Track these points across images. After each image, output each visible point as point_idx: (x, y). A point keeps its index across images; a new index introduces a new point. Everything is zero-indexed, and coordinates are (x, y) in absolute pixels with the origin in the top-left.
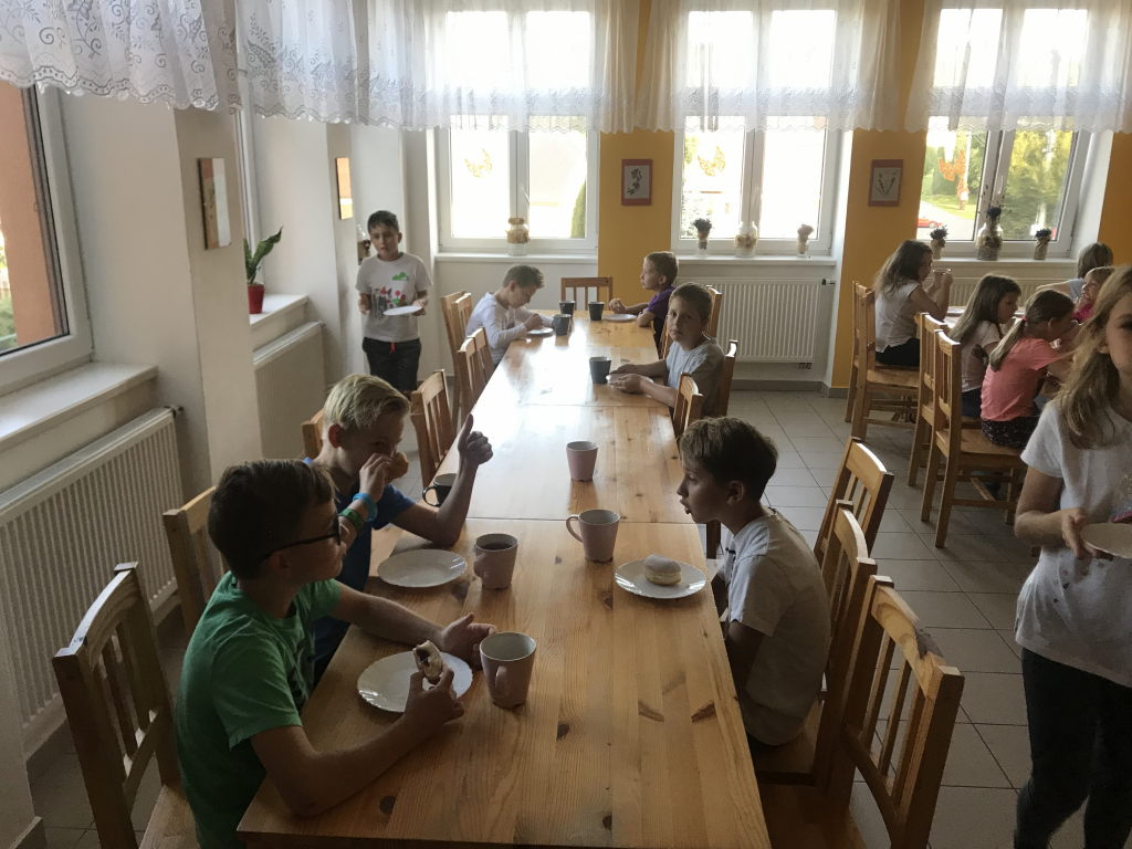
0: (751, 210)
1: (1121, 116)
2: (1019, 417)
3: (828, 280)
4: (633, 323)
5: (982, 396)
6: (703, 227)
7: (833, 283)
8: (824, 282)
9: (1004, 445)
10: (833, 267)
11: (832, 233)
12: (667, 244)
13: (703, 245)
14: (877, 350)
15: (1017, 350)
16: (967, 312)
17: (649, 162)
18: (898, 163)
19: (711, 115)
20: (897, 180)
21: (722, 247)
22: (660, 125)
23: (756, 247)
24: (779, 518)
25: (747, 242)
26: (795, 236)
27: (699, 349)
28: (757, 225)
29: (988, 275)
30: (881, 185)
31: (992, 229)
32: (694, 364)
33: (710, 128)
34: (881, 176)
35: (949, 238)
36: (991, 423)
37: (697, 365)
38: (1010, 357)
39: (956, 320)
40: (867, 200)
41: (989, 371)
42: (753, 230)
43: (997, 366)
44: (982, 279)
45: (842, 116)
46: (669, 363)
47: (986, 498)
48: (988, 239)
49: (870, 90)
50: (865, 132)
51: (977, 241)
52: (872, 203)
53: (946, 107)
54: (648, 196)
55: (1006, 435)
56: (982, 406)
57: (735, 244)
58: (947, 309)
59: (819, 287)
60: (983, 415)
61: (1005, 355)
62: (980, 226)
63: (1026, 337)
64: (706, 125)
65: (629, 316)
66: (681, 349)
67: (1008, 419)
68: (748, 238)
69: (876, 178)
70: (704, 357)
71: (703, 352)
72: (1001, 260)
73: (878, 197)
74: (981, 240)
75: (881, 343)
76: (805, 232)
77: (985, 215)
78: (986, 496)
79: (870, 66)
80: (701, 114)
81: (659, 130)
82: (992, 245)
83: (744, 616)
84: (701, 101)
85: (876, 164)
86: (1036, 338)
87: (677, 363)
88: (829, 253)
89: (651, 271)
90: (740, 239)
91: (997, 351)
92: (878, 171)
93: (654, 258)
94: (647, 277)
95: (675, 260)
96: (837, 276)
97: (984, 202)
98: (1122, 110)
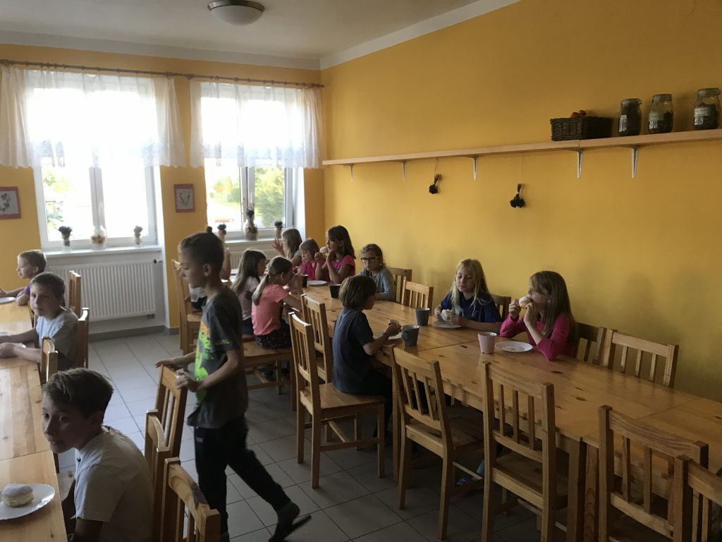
0: (98, 220)
1: (305, 159)
2: (274, 331)
3: (158, 260)
4: (13, 304)
5: (253, 322)
6: (66, 232)
7: (161, 262)
8: (155, 261)
9: (268, 348)
10: (160, 252)
11: (156, 230)
12: (39, 245)
13: (67, 243)
14: (192, 300)
15: (266, 292)
16: (240, 272)
17: (15, 189)
18: (190, 186)
19: (59, 157)
20: (191, 197)
21: (81, 244)
22: (20, 163)
23: (105, 243)
24: (112, 433)
25: (98, 240)
26: (132, 234)
27: (59, 318)
28: (104, 227)
29: (248, 249)
30: (182, 199)
31: (251, 223)
32: (54, 329)
33: (60, 165)
34: (181, 194)
35: (227, 229)
36: (259, 336)
37: (57, 330)
38: (263, 296)
39: (235, 277)
40: (175, 210)
41: (254, 306)
42: (102, 231)
43: (257, 303)
44: (245, 252)
45: (151, 158)
46: (38, 330)
47: (264, 382)
48: (249, 228)
49: (166, 143)
50: (167, 168)
51: (244, 230)
52: (178, 211)
53: (213, 153)
54: (17, 213)
55: (269, 342)
56: (254, 327)
57: (91, 242)
58: (230, 271)
59: (152, 265)
60: (255, 332)
61: (260, 295)
62: (245, 221)
63: (271, 284)
64: (56, 163)
65: (11, 299)
66: (45, 319)
67: (268, 332)
68: (99, 237)
69: (178, 195)
70: (62, 323)
71: (61, 320)
72: (259, 240)
73: (181, 207)
74: (246, 229)
75: (195, 296)
76: (138, 231)
77: (246, 215)
78: (264, 381)
79: (163, 128)
80: (51, 156)
81: (19, 167)
82: (253, 231)
83: (85, 514)
84: (50, 148)
85: (177, 187)
86: (275, 284)
87: (43, 330)
88: (156, 242)
89: (25, 265)
90: (94, 238)
91: (256, 293)
92: (179, 191)
93: (25, 256)
94: (22, 270)
95: (43, 256)
96: (163, 257)
97: (244, 207)
98: (305, 156)
